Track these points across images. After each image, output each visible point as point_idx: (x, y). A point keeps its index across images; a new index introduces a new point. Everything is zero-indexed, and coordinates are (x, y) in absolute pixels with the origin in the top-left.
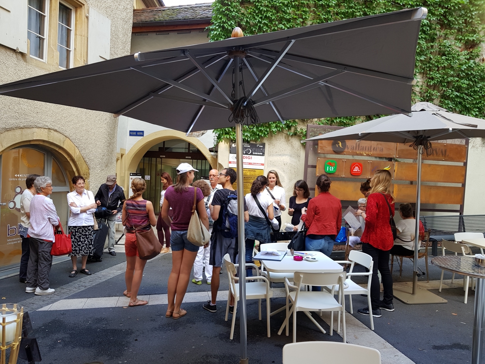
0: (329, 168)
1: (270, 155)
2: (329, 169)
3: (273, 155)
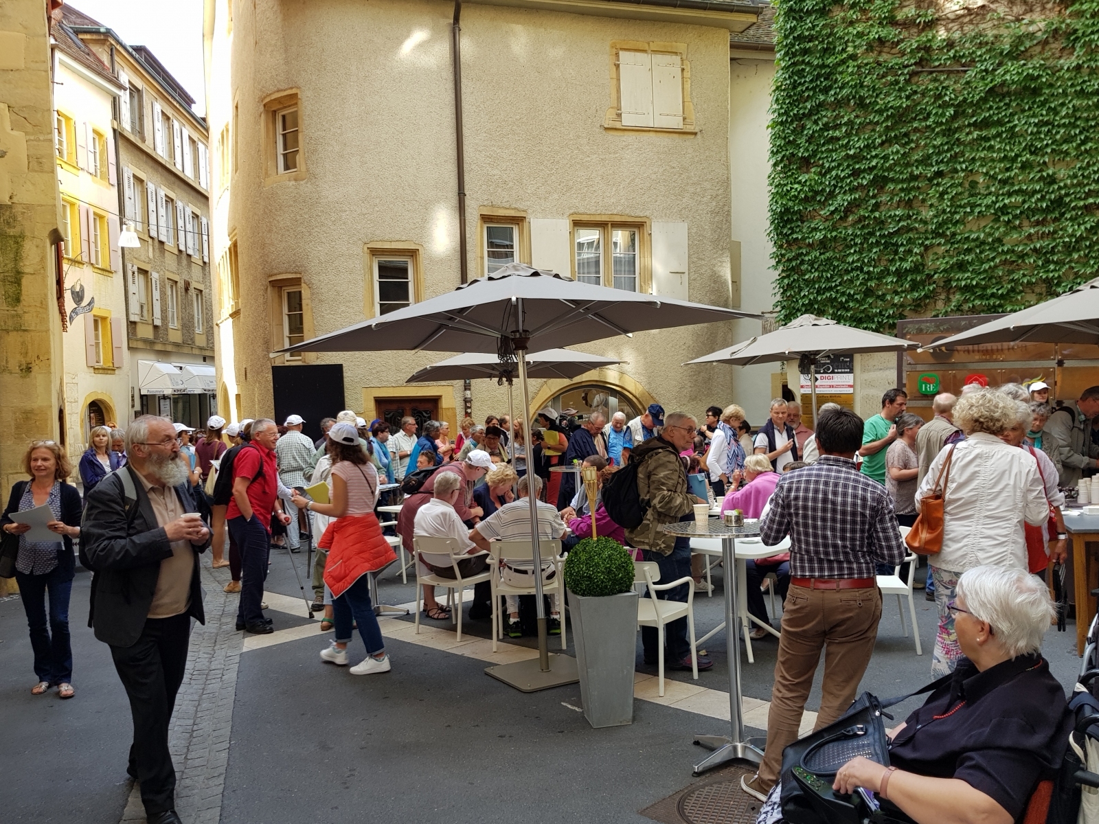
0: (926, 386)
1: (864, 371)
2: (926, 389)
3: (869, 371)
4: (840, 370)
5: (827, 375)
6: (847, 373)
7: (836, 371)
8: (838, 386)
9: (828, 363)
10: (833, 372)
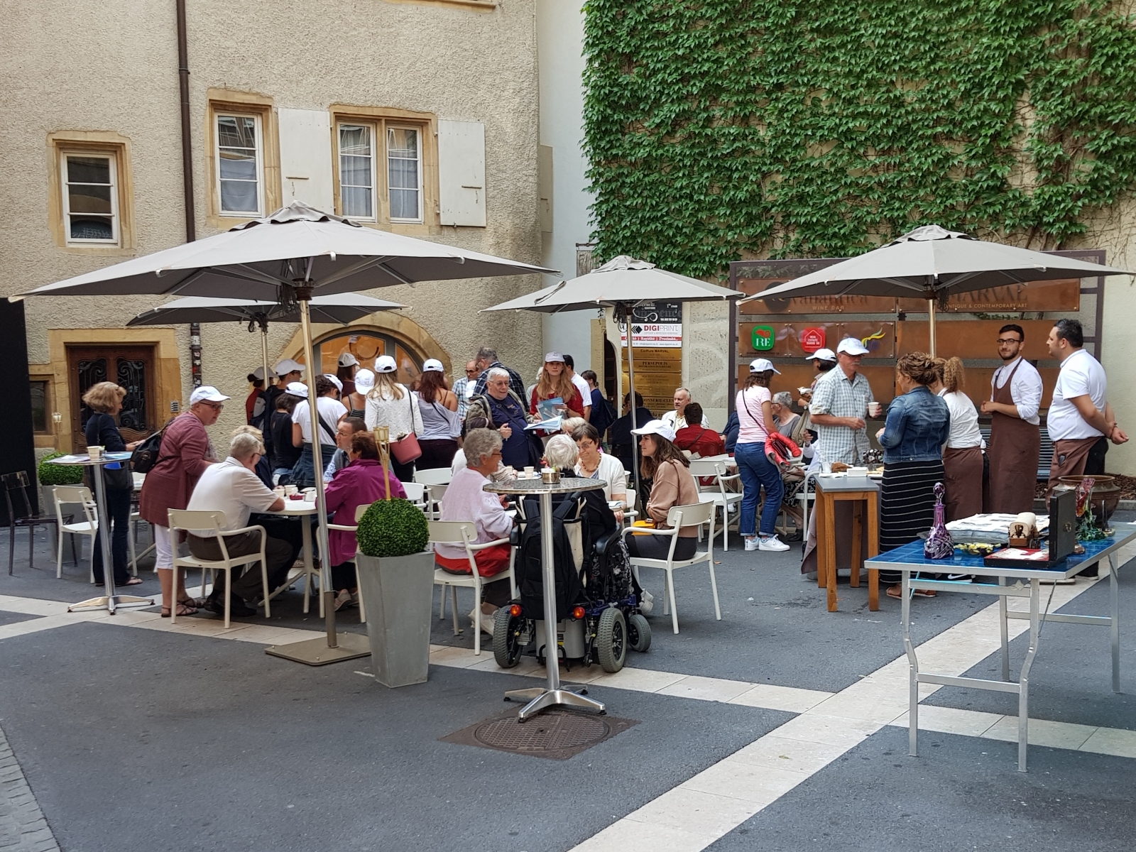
0: (760, 340)
1: (693, 321)
2: (760, 344)
3: (699, 321)
4: (666, 319)
5: (652, 325)
6: (674, 322)
7: (662, 319)
8: (664, 338)
9: (653, 311)
10: (659, 321)
